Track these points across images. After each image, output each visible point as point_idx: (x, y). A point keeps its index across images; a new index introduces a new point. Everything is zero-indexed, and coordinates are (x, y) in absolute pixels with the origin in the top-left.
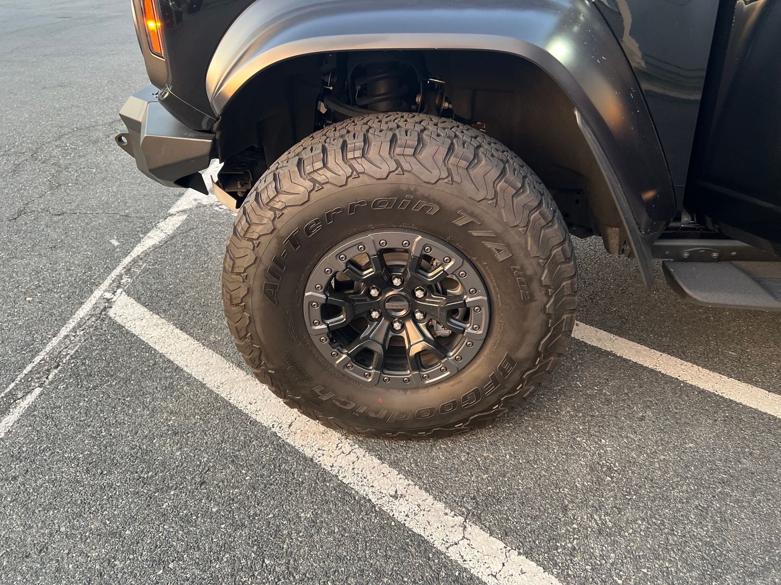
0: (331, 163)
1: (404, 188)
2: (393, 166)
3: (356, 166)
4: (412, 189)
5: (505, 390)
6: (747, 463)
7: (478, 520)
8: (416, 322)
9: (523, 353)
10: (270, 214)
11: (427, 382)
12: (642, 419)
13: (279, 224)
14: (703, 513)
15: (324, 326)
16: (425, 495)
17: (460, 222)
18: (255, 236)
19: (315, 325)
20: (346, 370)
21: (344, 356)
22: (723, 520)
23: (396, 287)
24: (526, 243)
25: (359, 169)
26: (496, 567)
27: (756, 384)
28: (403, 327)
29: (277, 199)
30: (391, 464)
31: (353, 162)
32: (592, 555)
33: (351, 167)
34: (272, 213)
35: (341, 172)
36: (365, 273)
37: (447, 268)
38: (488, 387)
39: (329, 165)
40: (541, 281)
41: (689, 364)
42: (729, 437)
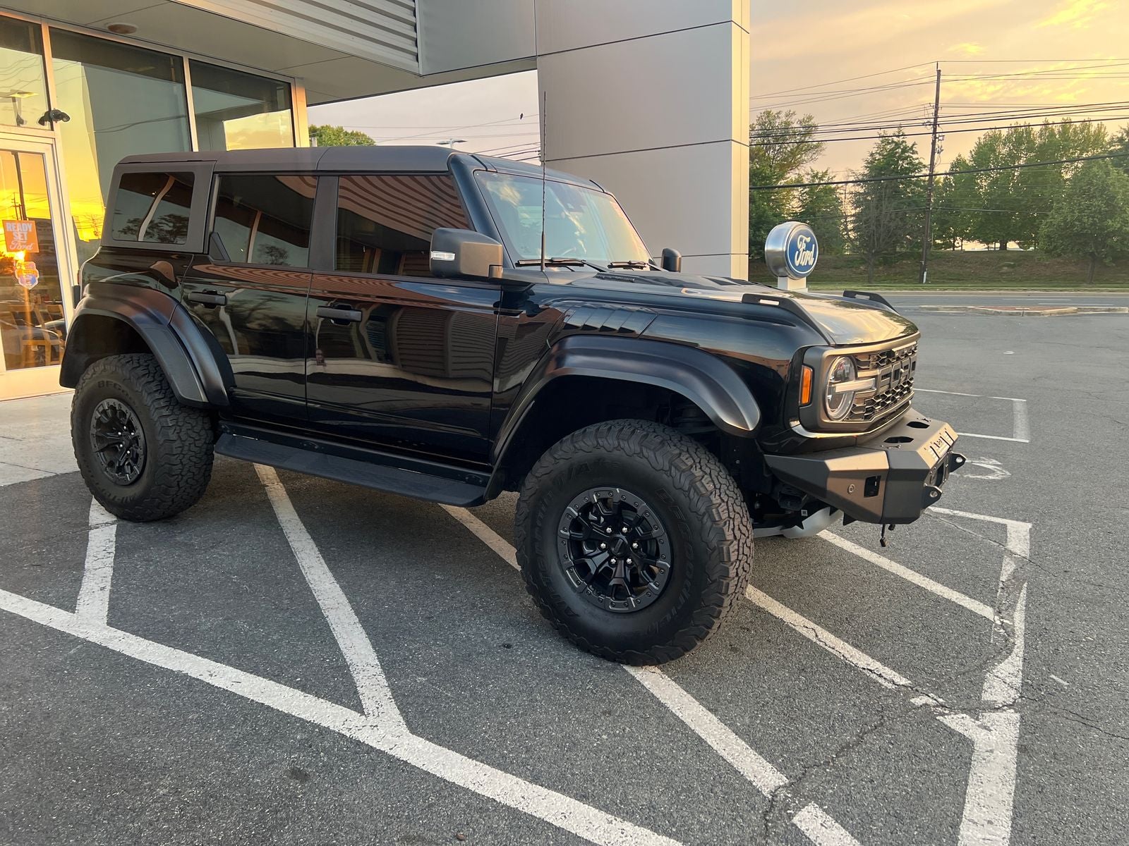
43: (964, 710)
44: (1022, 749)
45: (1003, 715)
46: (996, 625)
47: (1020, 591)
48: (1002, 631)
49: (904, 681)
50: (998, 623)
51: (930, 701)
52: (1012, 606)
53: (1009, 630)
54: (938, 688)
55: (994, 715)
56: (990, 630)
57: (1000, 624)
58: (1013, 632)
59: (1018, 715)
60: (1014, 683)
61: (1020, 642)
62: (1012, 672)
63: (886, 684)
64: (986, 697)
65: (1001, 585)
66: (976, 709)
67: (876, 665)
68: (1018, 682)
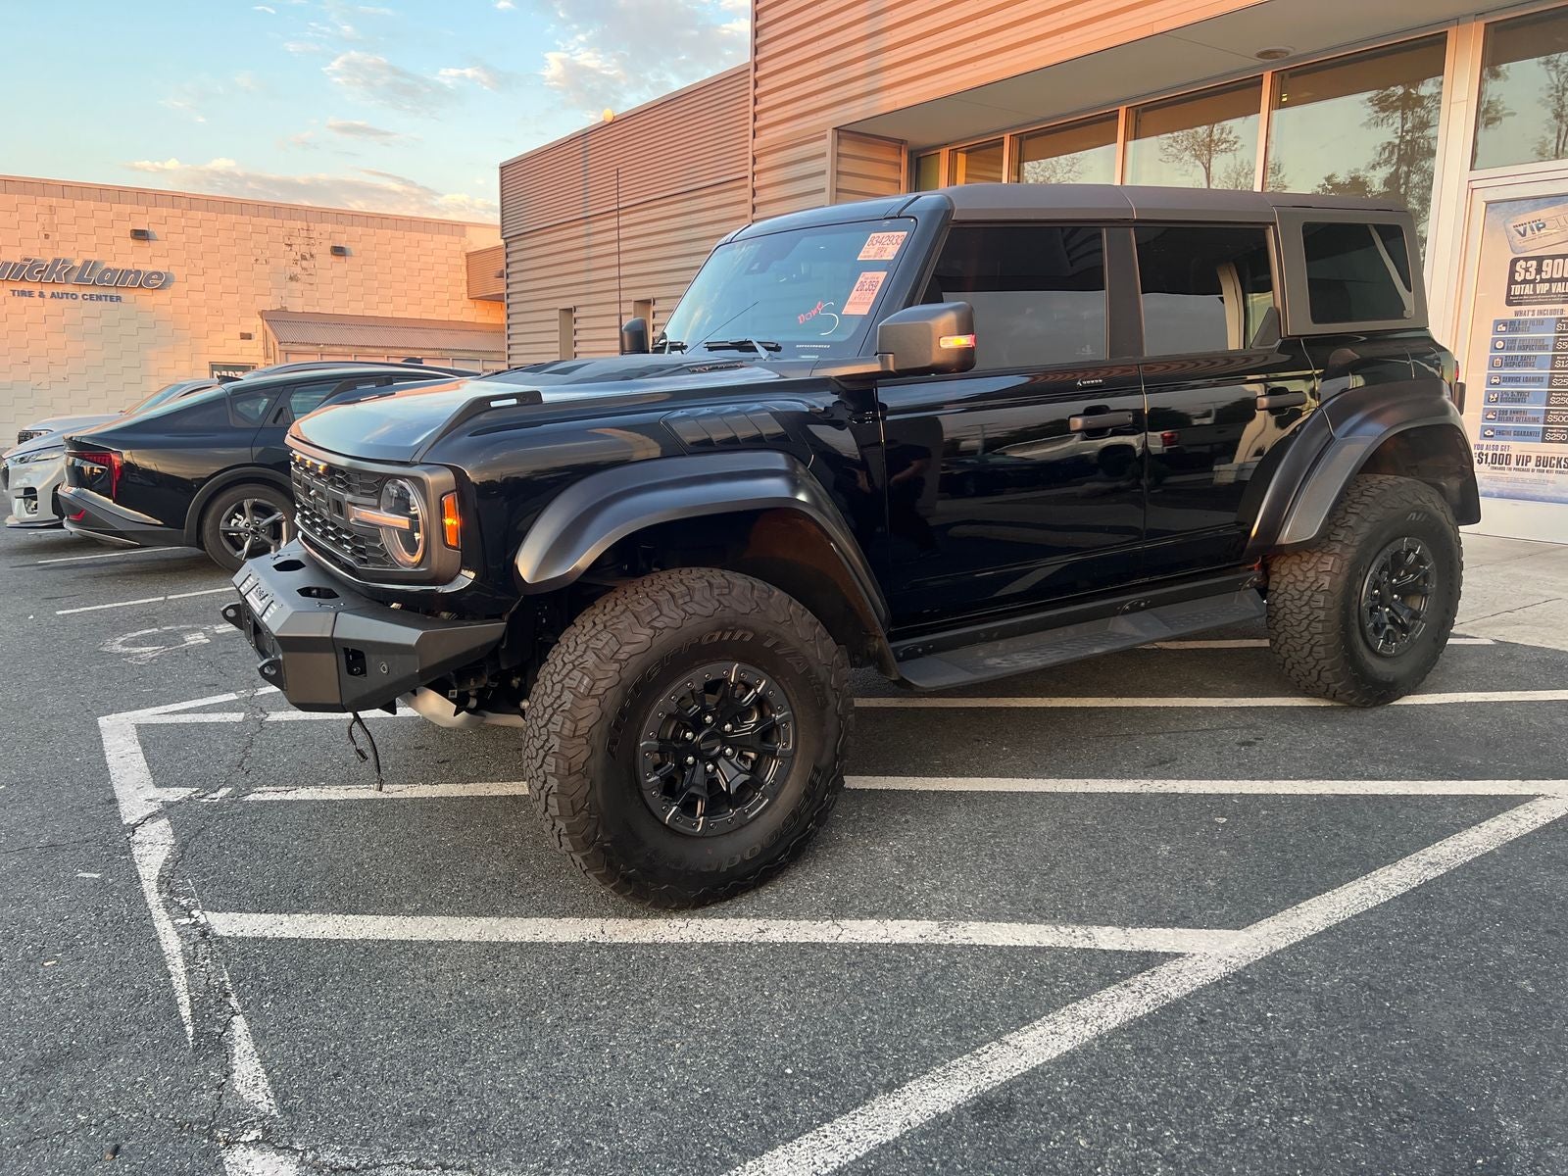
0: (665, 611)
1: (727, 621)
2: (717, 604)
3: (687, 609)
4: (733, 620)
5: (817, 803)
6: (999, 822)
7: (843, 917)
8: (728, 758)
9: (825, 761)
10: (616, 666)
11: (749, 817)
12: (907, 821)
13: (624, 676)
14: (992, 856)
15: (656, 778)
16: (787, 922)
17: (768, 644)
18: (601, 691)
19: (648, 778)
20: (677, 824)
21: (675, 808)
22: (1008, 856)
23: (709, 725)
24: (817, 653)
25: (691, 611)
26: (884, 933)
27: (968, 776)
28: (716, 766)
29: (621, 651)
30: (734, 917)
31: (684, 606)
32: (941, 901)
33: (683, 610)
34: (618, 665)
35: (676, 617)
36: (690, 711)
37: (759, 690)
38: (803, 805)
39: (664, 612)
40: (831, 685)
41: (912, 778)
42: (976, 812)
43: (180, 802)
44: (113, 801)
45: (139, 816)
46: (197, 907)
47: (191, 1007)
48: (184, 902)
49: (251, 797)
50: (195, 913)
51: (214, 795)
52: (190, 959)
53: (175, 910)
54: (215, 807)
55: (148, 812)
56: (200, 894)
57: (193, 912)
58: (168, 909)
59: (125, 823)
60: (141, 848)
61: (153, 899)
62: (148, 857)
63: (264, 788)
64: (165, 822)
65: (233, 1001)
66: (168, 809)
67: (290, 796)
68: (136, 851)
